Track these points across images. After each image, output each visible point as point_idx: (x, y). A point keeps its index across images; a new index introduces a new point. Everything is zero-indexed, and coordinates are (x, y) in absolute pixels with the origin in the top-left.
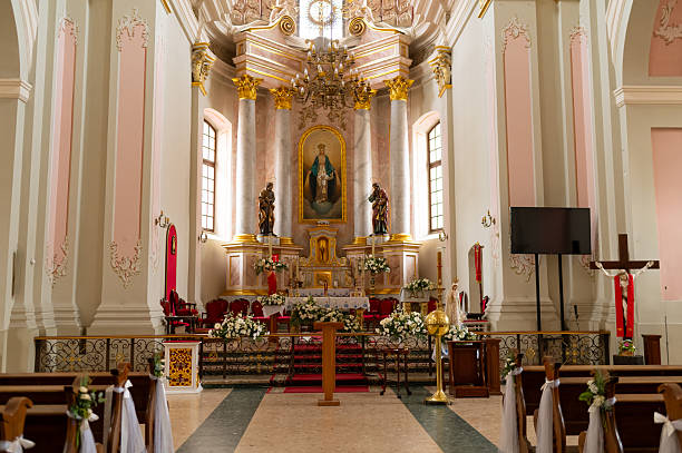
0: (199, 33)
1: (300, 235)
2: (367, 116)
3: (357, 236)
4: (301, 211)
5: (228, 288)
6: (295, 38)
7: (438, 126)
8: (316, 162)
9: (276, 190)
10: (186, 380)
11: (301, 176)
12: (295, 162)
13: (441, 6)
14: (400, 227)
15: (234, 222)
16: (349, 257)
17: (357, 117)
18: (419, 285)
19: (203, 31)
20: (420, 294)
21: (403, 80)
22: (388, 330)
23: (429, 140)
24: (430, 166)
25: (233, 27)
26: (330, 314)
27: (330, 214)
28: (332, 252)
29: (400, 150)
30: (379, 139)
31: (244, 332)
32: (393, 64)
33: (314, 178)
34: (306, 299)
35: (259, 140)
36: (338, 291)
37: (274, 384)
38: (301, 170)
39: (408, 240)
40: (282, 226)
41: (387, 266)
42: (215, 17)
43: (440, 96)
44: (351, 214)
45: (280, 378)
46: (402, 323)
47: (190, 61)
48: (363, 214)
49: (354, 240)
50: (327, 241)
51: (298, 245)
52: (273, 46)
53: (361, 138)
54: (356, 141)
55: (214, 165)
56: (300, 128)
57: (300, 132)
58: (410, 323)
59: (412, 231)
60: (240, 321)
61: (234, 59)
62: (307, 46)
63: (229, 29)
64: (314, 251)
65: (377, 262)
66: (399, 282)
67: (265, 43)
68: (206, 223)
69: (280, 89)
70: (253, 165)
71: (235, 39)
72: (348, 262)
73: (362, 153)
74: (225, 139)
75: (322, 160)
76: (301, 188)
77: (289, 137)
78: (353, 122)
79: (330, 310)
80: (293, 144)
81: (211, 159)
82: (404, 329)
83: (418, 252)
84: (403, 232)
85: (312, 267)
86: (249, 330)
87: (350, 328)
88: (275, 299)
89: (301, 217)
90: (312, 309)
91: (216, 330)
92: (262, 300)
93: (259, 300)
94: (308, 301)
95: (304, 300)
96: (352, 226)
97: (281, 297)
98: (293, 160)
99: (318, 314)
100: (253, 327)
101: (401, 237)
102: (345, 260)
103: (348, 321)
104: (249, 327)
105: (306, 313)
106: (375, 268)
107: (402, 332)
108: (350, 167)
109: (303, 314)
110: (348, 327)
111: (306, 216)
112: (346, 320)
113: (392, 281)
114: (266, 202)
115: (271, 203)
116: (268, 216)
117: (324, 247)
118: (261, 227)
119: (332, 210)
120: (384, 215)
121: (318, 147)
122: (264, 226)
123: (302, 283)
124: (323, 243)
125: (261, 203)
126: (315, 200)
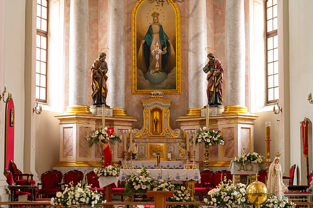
1: (134, 105)
3: (191, 107)
4: (134, 82)
5: (62, 159)
8: (150, 32)
9: (109, 61)
11: (134, 46)
12: (128, 31)
14: (234, 99)
16: (183, 128)
18: (249, 158)
20: (249, 167)
22: (214, 200)
23: (266, 8)
24: (267, 35)
26: (162, 186)
27: (164, 84)
28: (166, 124)
29: (235, 20)
30: (215, 7)
31: (83, 200)
33: (147, 48)
34: (139, 171)
38: (134, 40)
39: (243, 112)
41: (221, 138)
44: (185, 84)
46: (229, 194)
48: (198, 85)
49: (188, 111)
50: (160, 111)
51: (132, 117)
53: (196, 7)
54: (191, 12)
55: (46, 34)
58: (235, 193)
59: (247, 103)
60: (80, 190)
64: (147, 122)
65: (211, 134)
68: (39, 94)
70: (86, 35)
72: (182, 134)
73: (197, 23)
75: (156, 28)
76: (134, 58)
77: (122, 6)
79: (163, 181)
80: (126, 12)
81: (44, 29)
82: (230, 199)
83: (253, 124)
84: (239, 104)
85: (145, 138)
86: (88, 199)
87: (182, 198)
88: (110, 170)
89: (134, 87)
90: (145, 180)
91: (57, 198)
92: (98, 172)
93: (95, 172)
94: (142, 173)
95: (137, 171)
96: (186, 97)
97: (116, 169)
98: (126, 29)
99: (151, 185)
100: (92, 196)
101: (236, 109)
102: (179, 131)
103: (179, 192)
104: (87, 196)
105: (140, 184)
106: (209, 141)
107: (227, 202)
108: (184, 35)
109: (137, 184)
110: (179, 197)
111: (140, 87)
112: (178, 191)
113: (226, 153)
114: (99, 72)
115: (104, 73)
116: (101, 87)
117: (158, 118)
118: (94, 98)
119: (165, 81)
120: (218, 86)
121: (152, 15)
122: (97, 97)
123: (135, 154)
124: (156, 115)
125: (94, 74)
126: (148, 70)
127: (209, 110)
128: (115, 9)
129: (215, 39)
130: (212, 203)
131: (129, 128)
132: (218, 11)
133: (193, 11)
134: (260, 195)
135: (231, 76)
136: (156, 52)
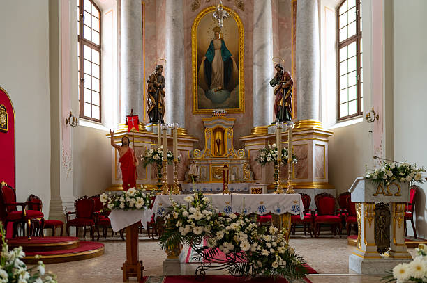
1: (196, 125)
3: (256, 126)
4: (196, 101)
8: (212, 48)
9: (168, 75)
11: (195, 63)
12: (189, 47)
14: (308, 112)
16: (248, 148)
23: (338, 16)
24: (339, 45)
26: (234, 226)
27: (227, 103)
28: (229, 144)
30: (280, 20)
33: (208, 65)
35: (148, 24)
38: (194, 56)
39: (318, 126)
41: (293, 156)
44: (250, 102)
48: (264, 100)
49: (253, 130)
50: (223, 131)
51: (193, 137)
53: (261, 15)
54: (255, 21)
55: (99, 48)
56: (193, 10)
57: (194, 13)
64: (209, 142)
66: (307, 175)
72: (247, 154)
73: (262, 33)
75: (218, 44)
76: (195, 75)
77: (180, 16)
78: (252, 1)
79: (234, 216)
80: (186, 26)
83: (327, 141)
84: (312, 118)
85: (207, 160)
87: (272, 251)
88: (131, 197)
89: (196, 107)
90: (201, 216)
92: (108, 200)
93: (102, 200)
94: (195, 201)
95: (186, 199)
96: (250, 116)
97: (144, 195)
98: (186, 45)
99: (211, 226)
101: (309, 123)
102: (243, 152)
103: (267, 238)
105: (190, 224)
108: (248, 50)
109: (184, 225)
110: (268, 250)
111: (201, 106)
112: (265, 237)
113: (298, 174)
114: (155, 86)
115: (161, 87)
116: (157, 103)
117: (220, 139)
118: (150, 114)
119: (228, 99)
120: (288, 100)
121: (214, 29)
122: (153, 113)
123: (196, 177)
124: (219, 135)
125: (150, 88)
126: (210, 89)
128: (174, 20)
129: (280, 54)
131: (190, 149)
132: (283, 25)
133: (258, 20)
135: (303, 87)
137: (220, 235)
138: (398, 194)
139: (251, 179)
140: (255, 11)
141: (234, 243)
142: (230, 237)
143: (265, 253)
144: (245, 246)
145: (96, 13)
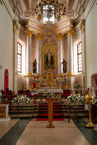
0: (15, 17)
1: (44, 73)
2: (61, 41)
4: (44, 67)
6: (42, 21)
7: (81, 44)
9: (37, 61)
10: (4, 116)
11: (44, 58)
12: (42, 54)
13: (82, 8)
14: (70, 71)
15: (26, 69)
16: (57, 79)
17: (59, 41)
18: (78, 86)
19: (16, 17)
20: (78, 88)
21: (71, 31)
22: (70, 100)
23: (78, 47)
24: (78, 54)
25: (25, 18)
26: (51, 94)
27: (52, 67)
28: (52, 77)
29: (70, 50)
30: (64, 48)
31: (23, 101)
32: (68, 27)
33: (47, 58)
34: (44, 90)
35: (32, 48)
36: (54, 88)
37: (33, 117)
38: (44, 56)
39: (73, 74)
40: (39, 71)
41: (67, 81)
42: (20, 14)
43: (82, 34)
44: (57, 67)
45: (36, 115)
46: (75, 98)
47: (12, 25)
48: (60, 67)
49: (58, 74)
50: (51, 74)
51: (43, 76)
52: (36, 23)
53: (60, 47)
55: (21, 55)
56: (43, 45)
58: (77, 97)
59: (73, 72)
60: (23, 97)
61: (25, 26)
62: (45, 23)
63: (24, 18)
64: (47, 77)
65: (64, 80)
66: (70, 85)
67: (34, 22)
68: (19, 70)
69: (38, 34)
70: (31, 54)
71: (26, 21)
72: (56, 80)
73: (60, 51)
74: (24, 48)
76: (44, 61)
77: (40, 47)
78: (57, 43)
79: (51, 93)
81: (20, 53)
82: (75, 100)
83: (75, 77)
84: (71, 72)
85: (47, 81)
86: (25, 100)
88: (35, 90)
89: (44, 68)
90: (46, 93)
91: (15, 100)
92: (31, 90)
97: (37, 89)
99: (48, 94)
100: (27, 99)
102: (56, 79)
103: (57, 96)
104: (25, 99)
106: (64, 82)
107: (74, 100)
109: (43, 94)
111: (45, 68)
113: (68, 85)
114: (34, 64)
115: (36, 64)
116: (35, 68)
118: (33, 71)
120: (66, 67)
121: (48, 50)
124: (50, 75)
125: (33, 65)
126: (47, 64)
127: (64, 74)
128: (39, 48)
129: (65, 56)
130: (69, 101)
131: (43, 79)
133: (59, 48)
134: (91, 99)
135: (69, 65)
136: (49, 56)
137: (49, 96)
138: (79, 89)
139: (58, 86)
140: (58, 46)
141: (51, 97)
142: (51, 96)
143: (56, 99)
144: (53, 98)
145: (20, 46)
